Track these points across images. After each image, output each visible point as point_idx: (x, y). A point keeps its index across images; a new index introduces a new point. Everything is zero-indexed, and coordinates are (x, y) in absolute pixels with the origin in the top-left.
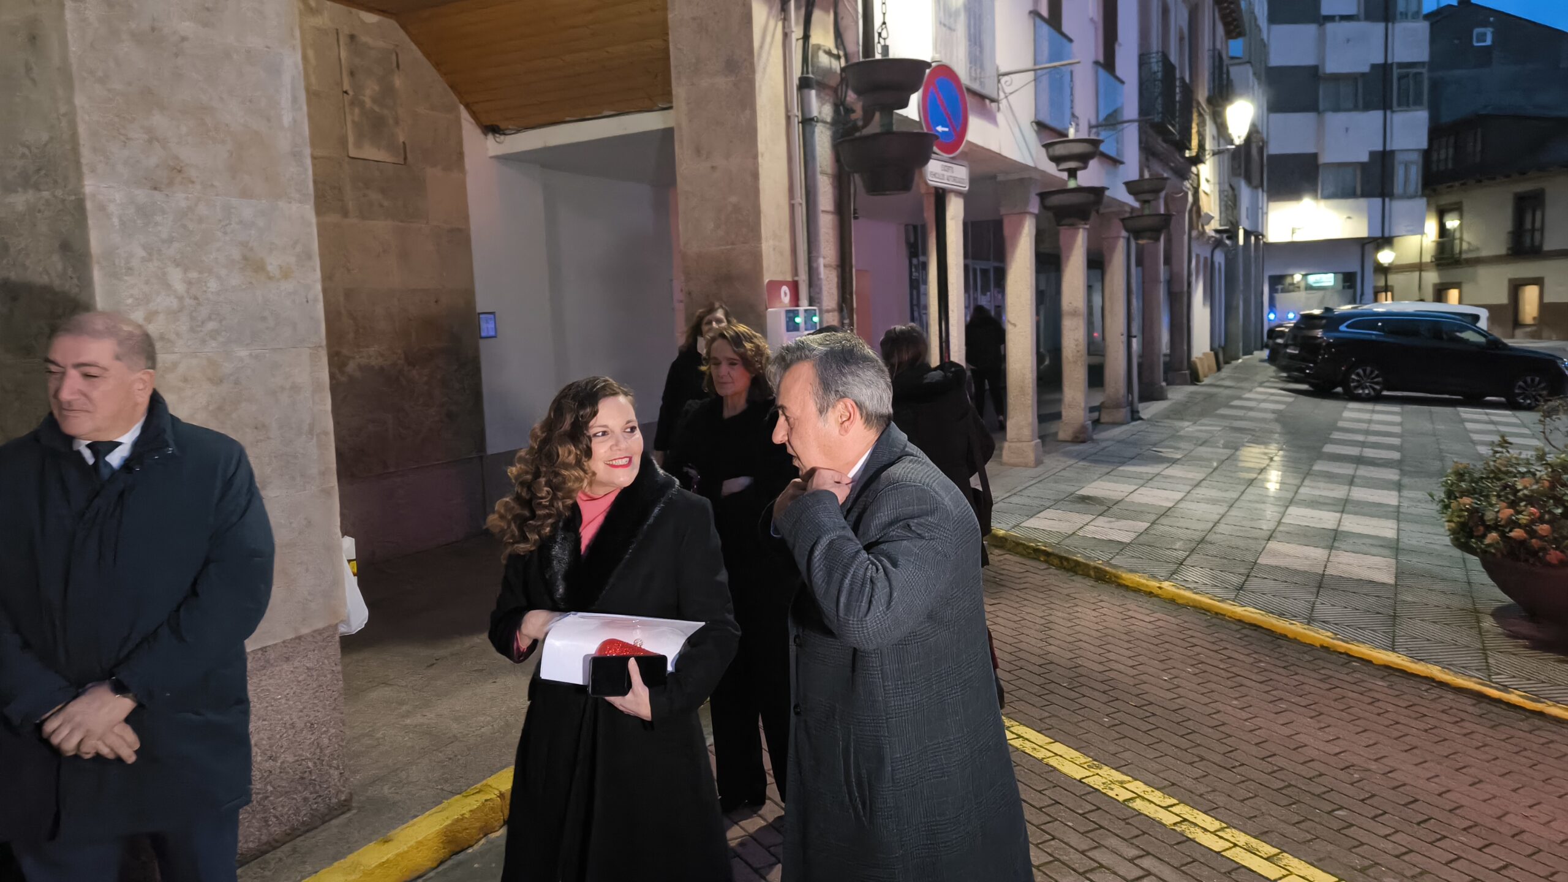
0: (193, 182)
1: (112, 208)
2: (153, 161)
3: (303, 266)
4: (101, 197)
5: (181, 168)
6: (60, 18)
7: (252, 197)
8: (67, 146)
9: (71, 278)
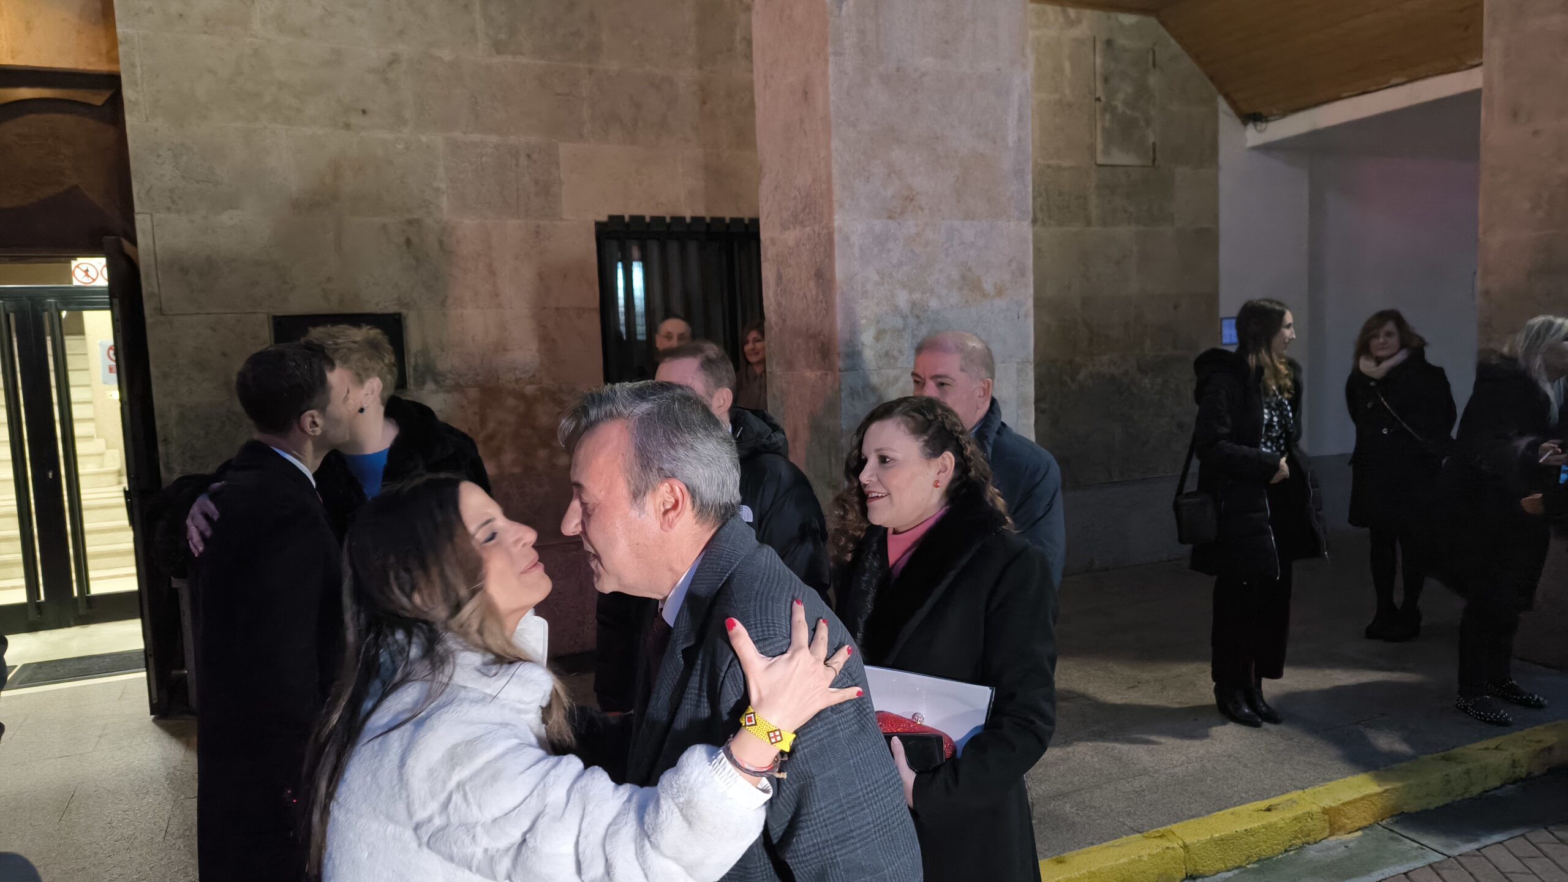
0: (922, 209)
1: (854, 238)
2: (890, 192)
3: (1016, 283)
4: (846, 229)
5: (913, 197)
6: (825, 73)
7: (973, 219)
8: (824, 186)
9: (821, 302)
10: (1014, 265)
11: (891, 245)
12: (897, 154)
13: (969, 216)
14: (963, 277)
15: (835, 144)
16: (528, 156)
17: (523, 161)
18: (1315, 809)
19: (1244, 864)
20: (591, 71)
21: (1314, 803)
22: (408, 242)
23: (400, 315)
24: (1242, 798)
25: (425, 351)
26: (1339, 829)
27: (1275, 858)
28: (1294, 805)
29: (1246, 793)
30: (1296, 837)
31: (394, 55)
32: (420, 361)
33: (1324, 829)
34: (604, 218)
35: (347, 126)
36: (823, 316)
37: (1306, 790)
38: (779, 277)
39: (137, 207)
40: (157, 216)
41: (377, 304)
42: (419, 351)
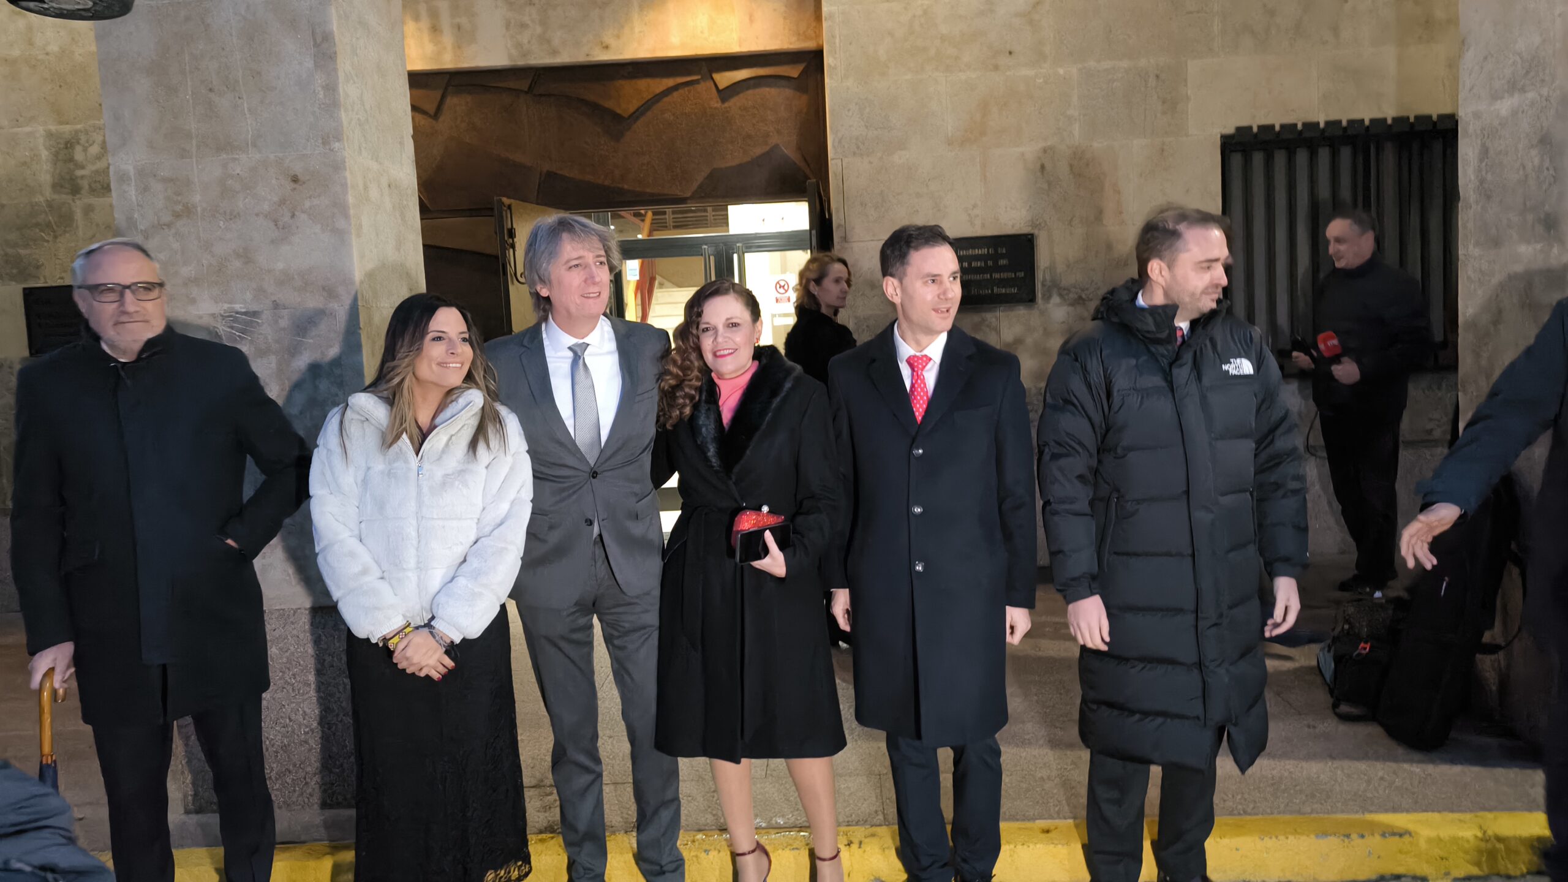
9: (1547, 170)
16: (1157, 76)
17: (1152, 82)
22: (1043, 167)
23: (1032, 235)
25: (1052, 268)
32: (1048, 278)
34: (1230, 130)
35: (996, 68)
36: (1550, 184)
38: (1485, 152)
39: (831, 155)
40: (845, 160)
41: (1013, 226)
42: (1047, 268)
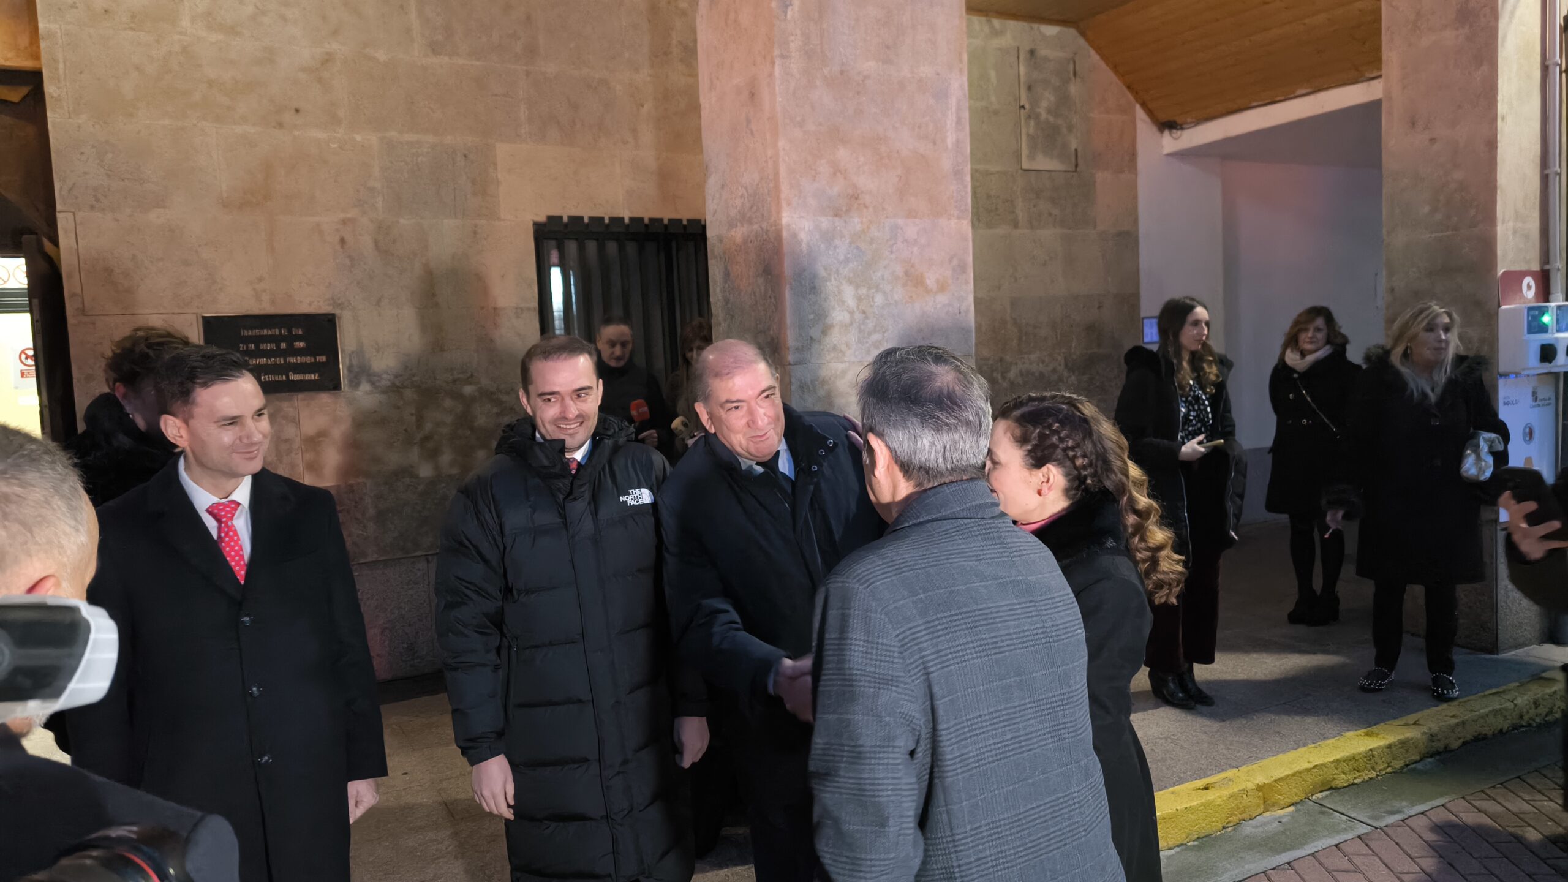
0: (866, 207)
1: (802, 235)
2: (836, 190)
3: (958, 279)
4: (794, 226)
5: (858, 195)
6: (771, 75)
7: (915, 217)
8: (771, 185)
9: (770, 297)
10: (955, 262)
11: (837, 242)
12: (843, 153)
13: (911, 214)
14: (906, 273)
15: (782, 143)
16: (465, 156)
17: (460, 161)
18: (1250, 786)
19: (1185, 842)
20: (528, 74)
21: (1249, 781)
22: (343, 241)
23: (333, 315)
24: (1180, 778)
25: (360, 352)
26: (1273, 806)
27: (1214, 836)
28: (1230, 783)
29: (1184, 773)
30: (1231, 815)
31: (328, 54)
32: (355, 362)
33: (1258, 806)
34: (542, 219)
35: (280, 125)
36: (773, 312)
37: (1240, 768)
38: (727, 275)
39: (59, 207)
40: (80, 215)
41: (310, 305)
42: (353, 352)
